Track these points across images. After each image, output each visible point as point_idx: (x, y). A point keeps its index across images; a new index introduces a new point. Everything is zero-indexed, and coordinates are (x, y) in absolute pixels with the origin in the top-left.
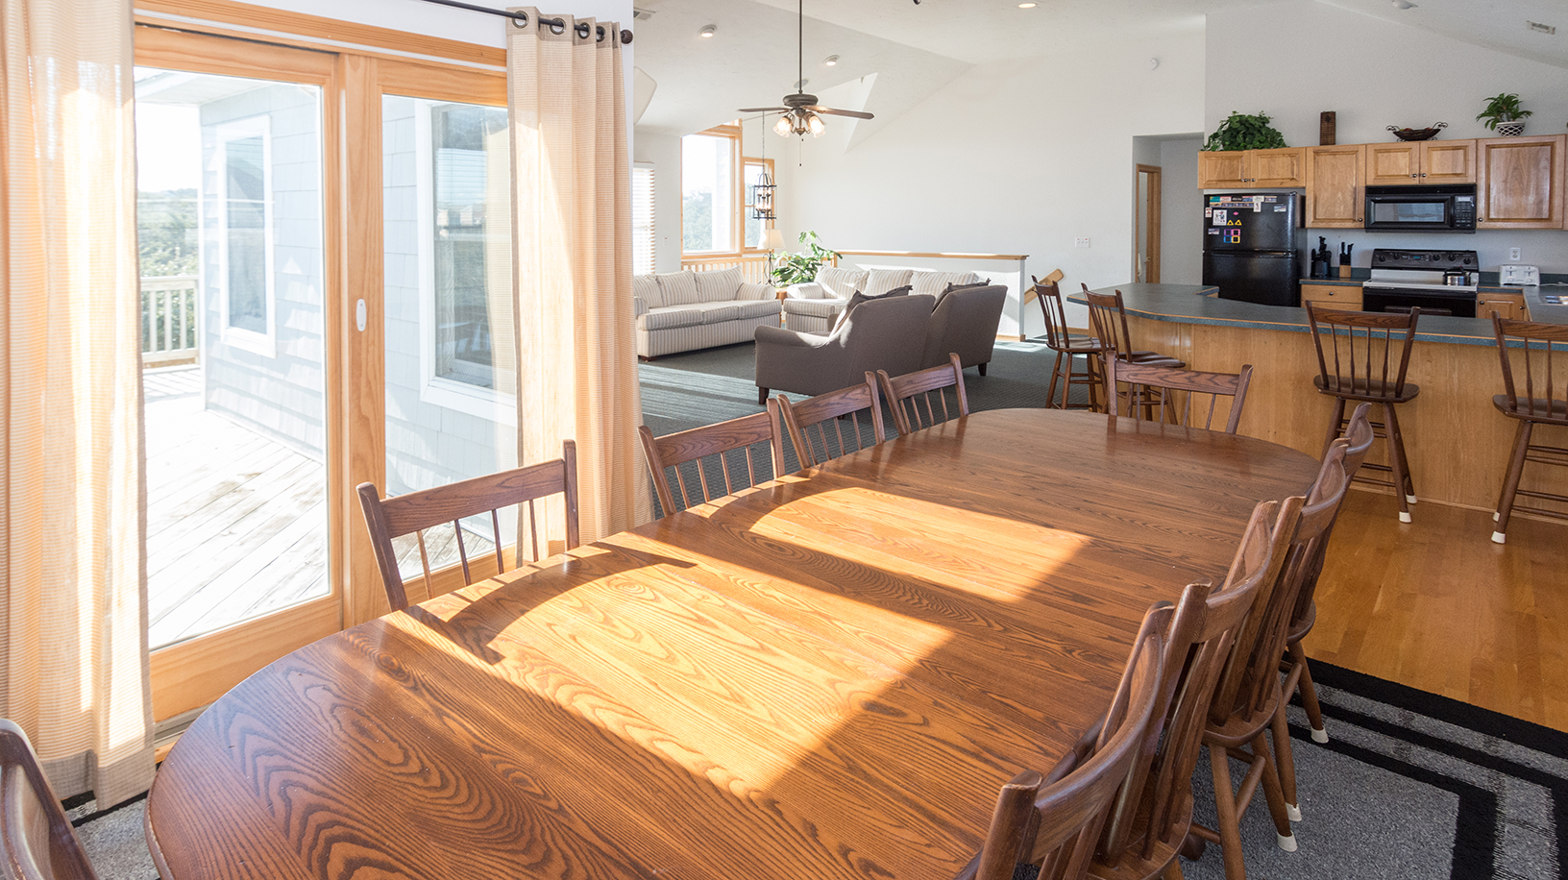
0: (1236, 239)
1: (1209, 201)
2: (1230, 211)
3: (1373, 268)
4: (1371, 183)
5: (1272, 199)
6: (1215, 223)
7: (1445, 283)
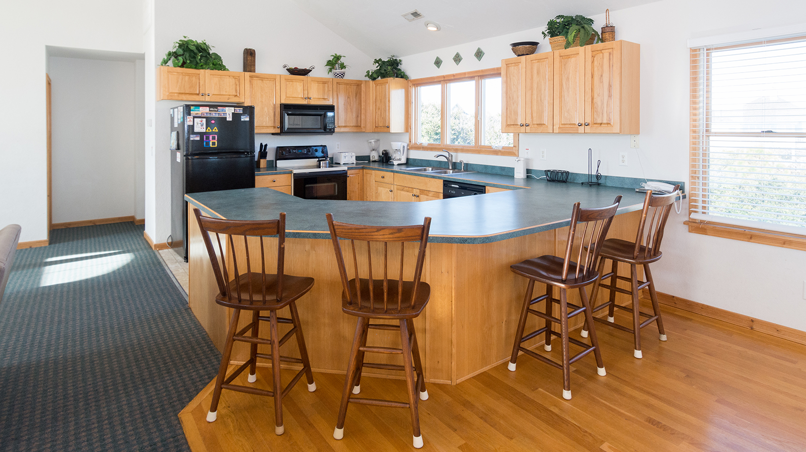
0: (214, 144)
1: (190, 110)
2: (208, 120)
3: (277, 160)
4: (283, 102)
5: (239, 111)
6: (196, 130)
7: (319, 167)
